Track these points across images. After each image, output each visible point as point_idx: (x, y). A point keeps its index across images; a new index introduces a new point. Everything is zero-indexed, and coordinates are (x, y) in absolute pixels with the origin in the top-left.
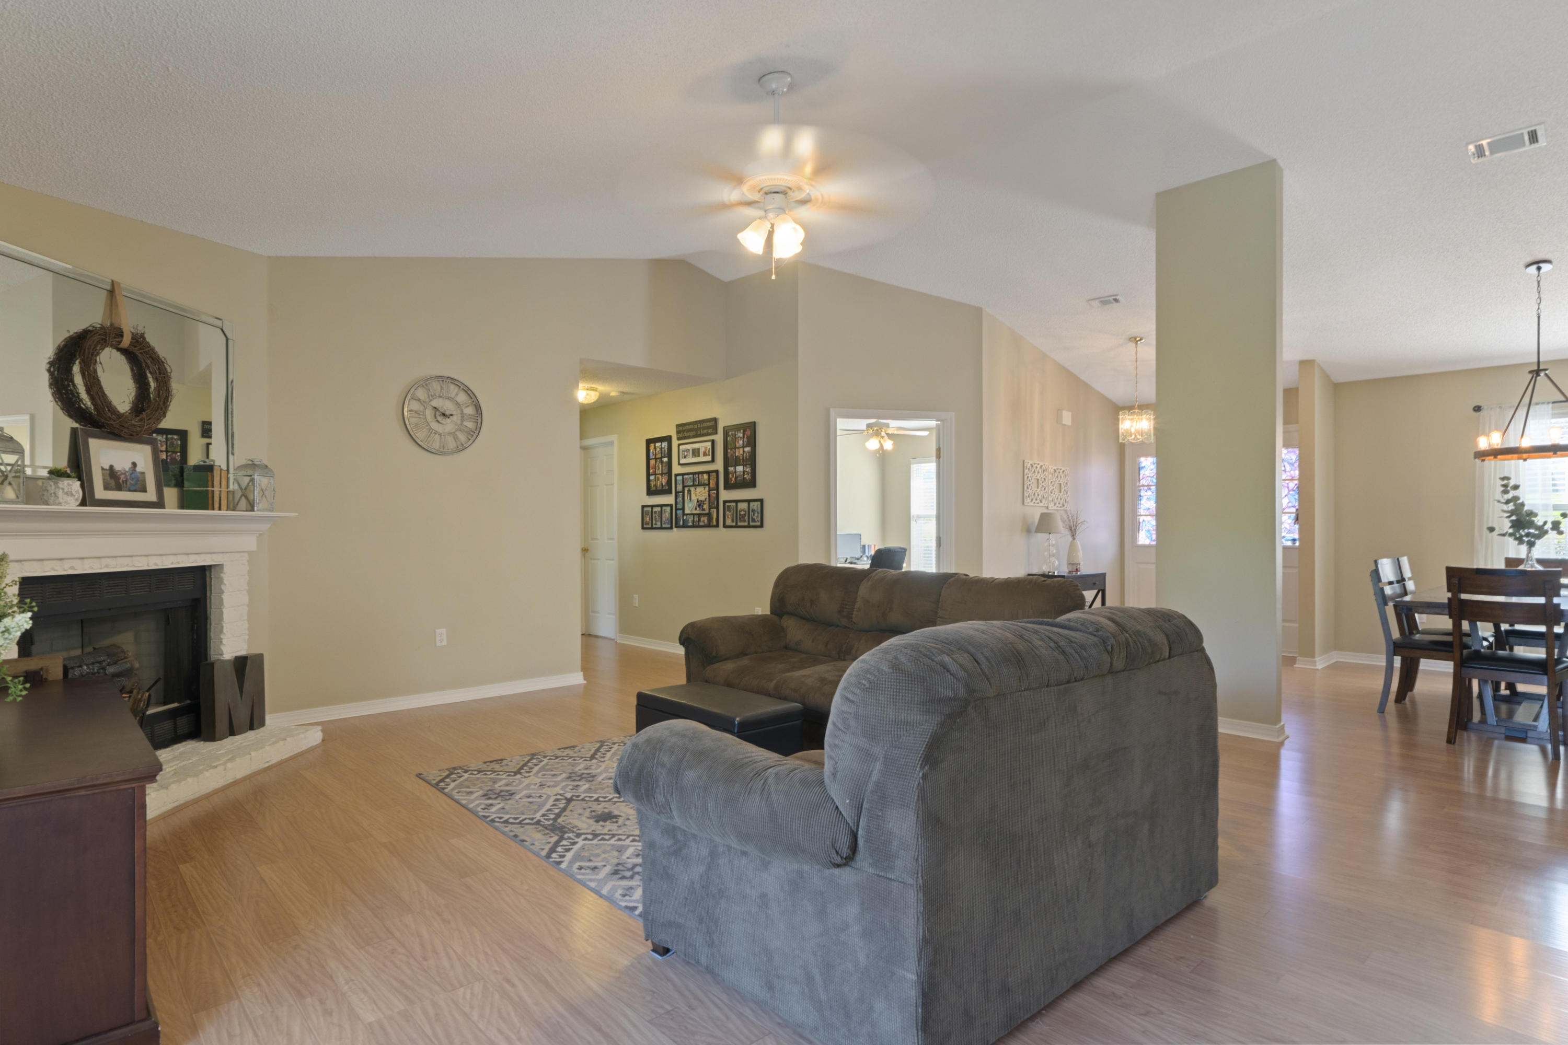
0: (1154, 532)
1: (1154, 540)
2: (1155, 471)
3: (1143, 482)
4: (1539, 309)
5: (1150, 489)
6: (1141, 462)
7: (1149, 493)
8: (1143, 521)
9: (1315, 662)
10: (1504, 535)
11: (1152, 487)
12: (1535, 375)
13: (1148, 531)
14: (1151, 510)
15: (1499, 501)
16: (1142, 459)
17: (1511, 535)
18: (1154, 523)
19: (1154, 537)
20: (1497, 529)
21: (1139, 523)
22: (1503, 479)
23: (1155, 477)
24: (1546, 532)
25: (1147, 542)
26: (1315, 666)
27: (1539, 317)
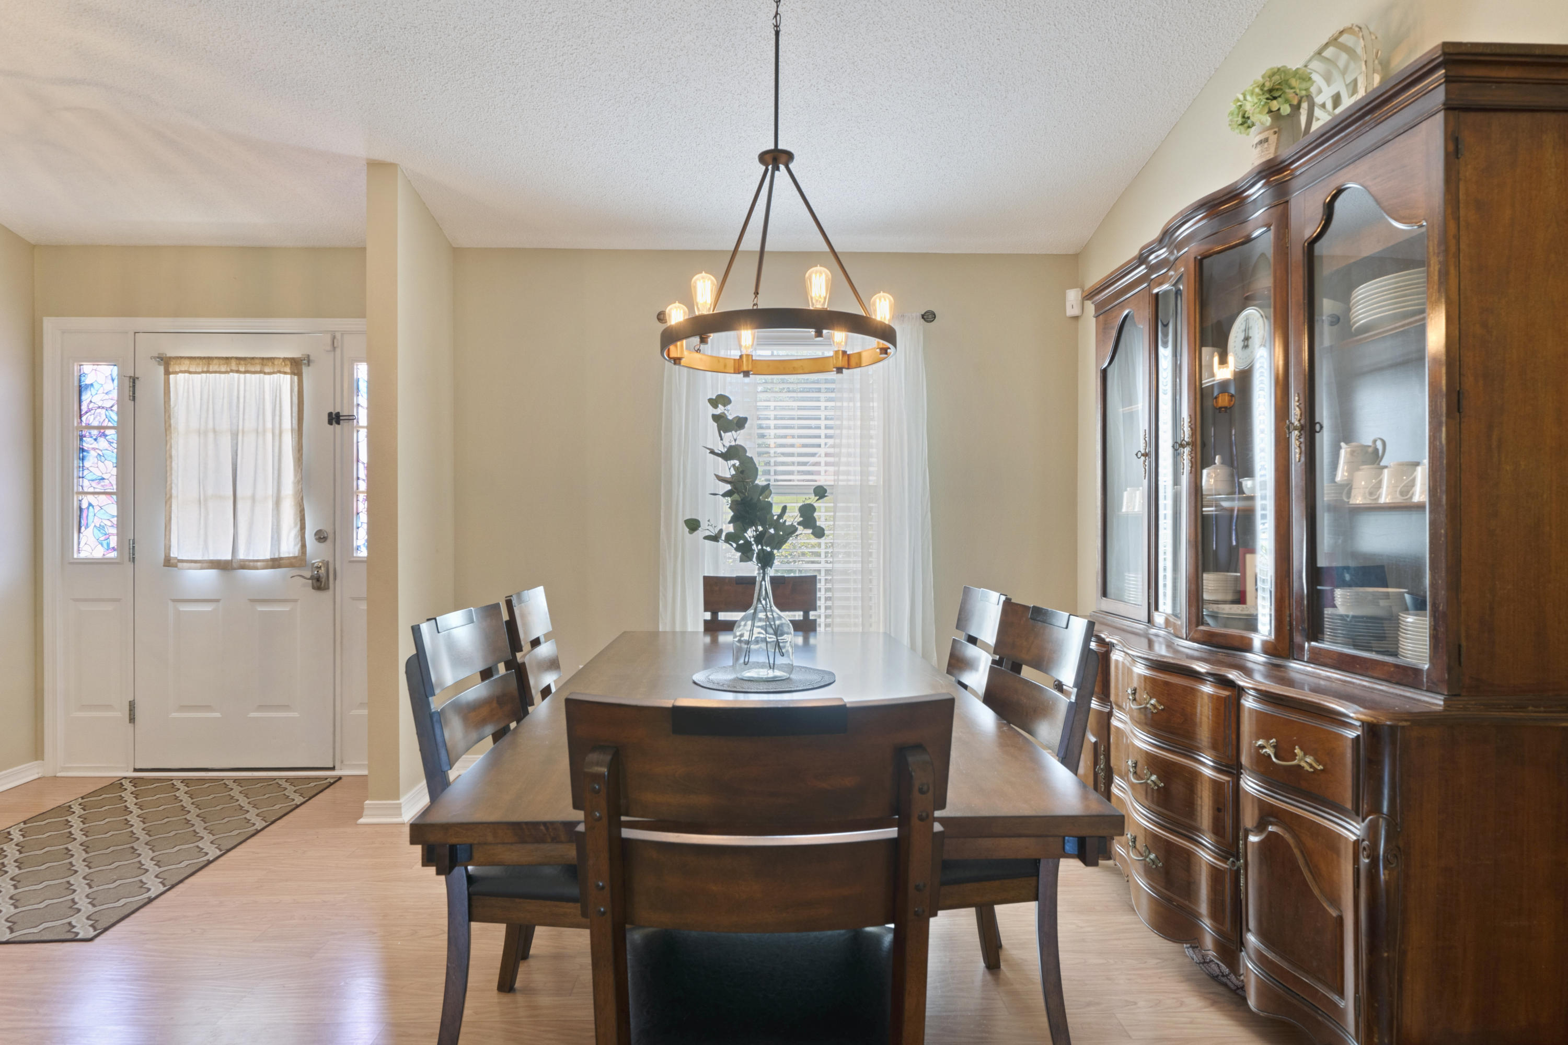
0: (114, 531)
1: (114, 549)
2: (115, 395)
3: (88, 419)
4: (777, 13)
5: (105, 435)
6: (85, 375)
7: (102, 443)
8: (90, 504)
9: (398, 807)
10: (715, 538)
11: (108, 432)
12: (770, 167)
13: (101, 528)
14: (107, 482)
15: (712, 452)
16: (87, 368)
17: (730, 538)
18: (113, 510)
19: (113, 542)
20: (704, 525)
21: (81, 510)
22: (714, 403)
23: (115, 408)
24: (792, 530)
25: (99, 553)
26: (400, 815)
27: (777, 33)
